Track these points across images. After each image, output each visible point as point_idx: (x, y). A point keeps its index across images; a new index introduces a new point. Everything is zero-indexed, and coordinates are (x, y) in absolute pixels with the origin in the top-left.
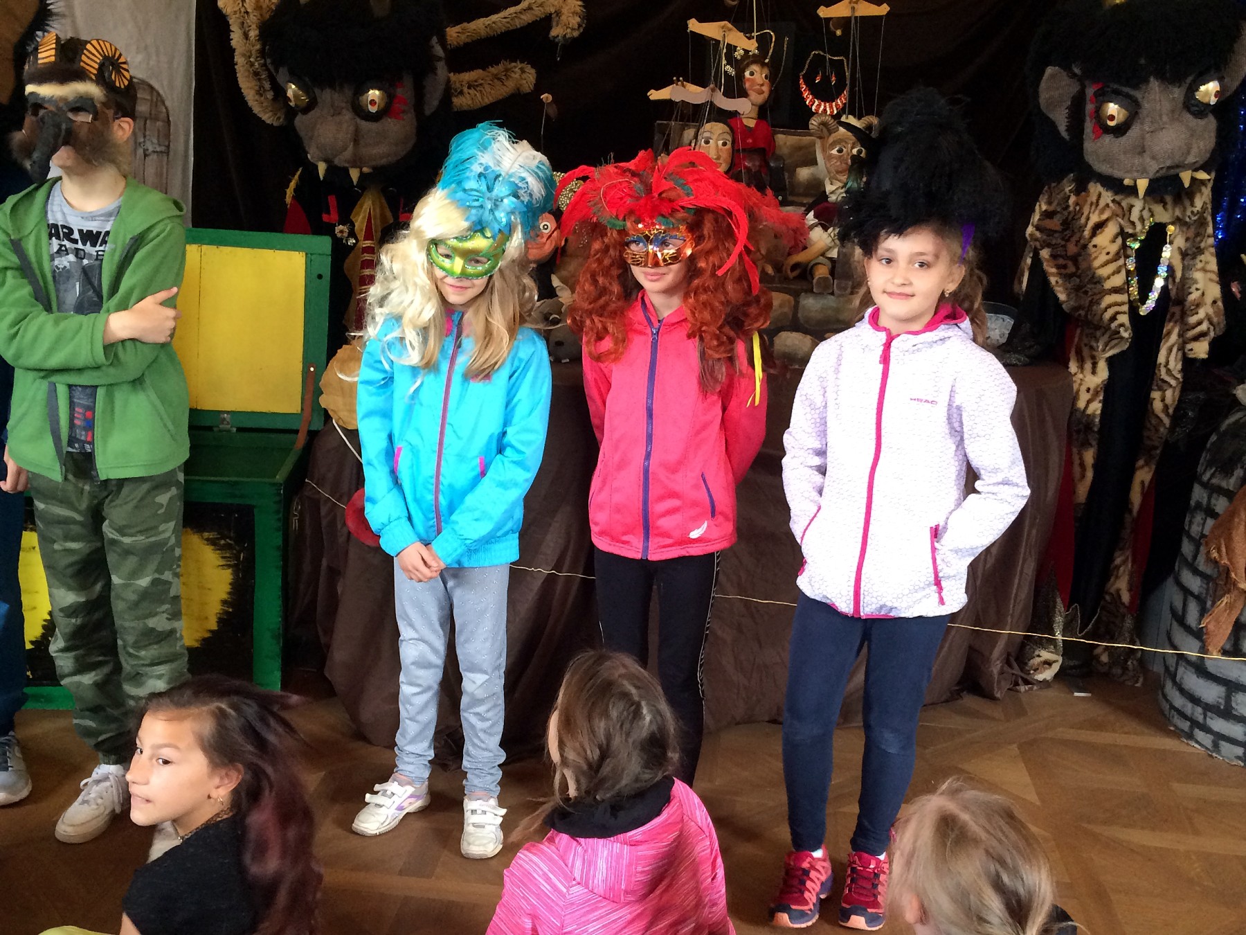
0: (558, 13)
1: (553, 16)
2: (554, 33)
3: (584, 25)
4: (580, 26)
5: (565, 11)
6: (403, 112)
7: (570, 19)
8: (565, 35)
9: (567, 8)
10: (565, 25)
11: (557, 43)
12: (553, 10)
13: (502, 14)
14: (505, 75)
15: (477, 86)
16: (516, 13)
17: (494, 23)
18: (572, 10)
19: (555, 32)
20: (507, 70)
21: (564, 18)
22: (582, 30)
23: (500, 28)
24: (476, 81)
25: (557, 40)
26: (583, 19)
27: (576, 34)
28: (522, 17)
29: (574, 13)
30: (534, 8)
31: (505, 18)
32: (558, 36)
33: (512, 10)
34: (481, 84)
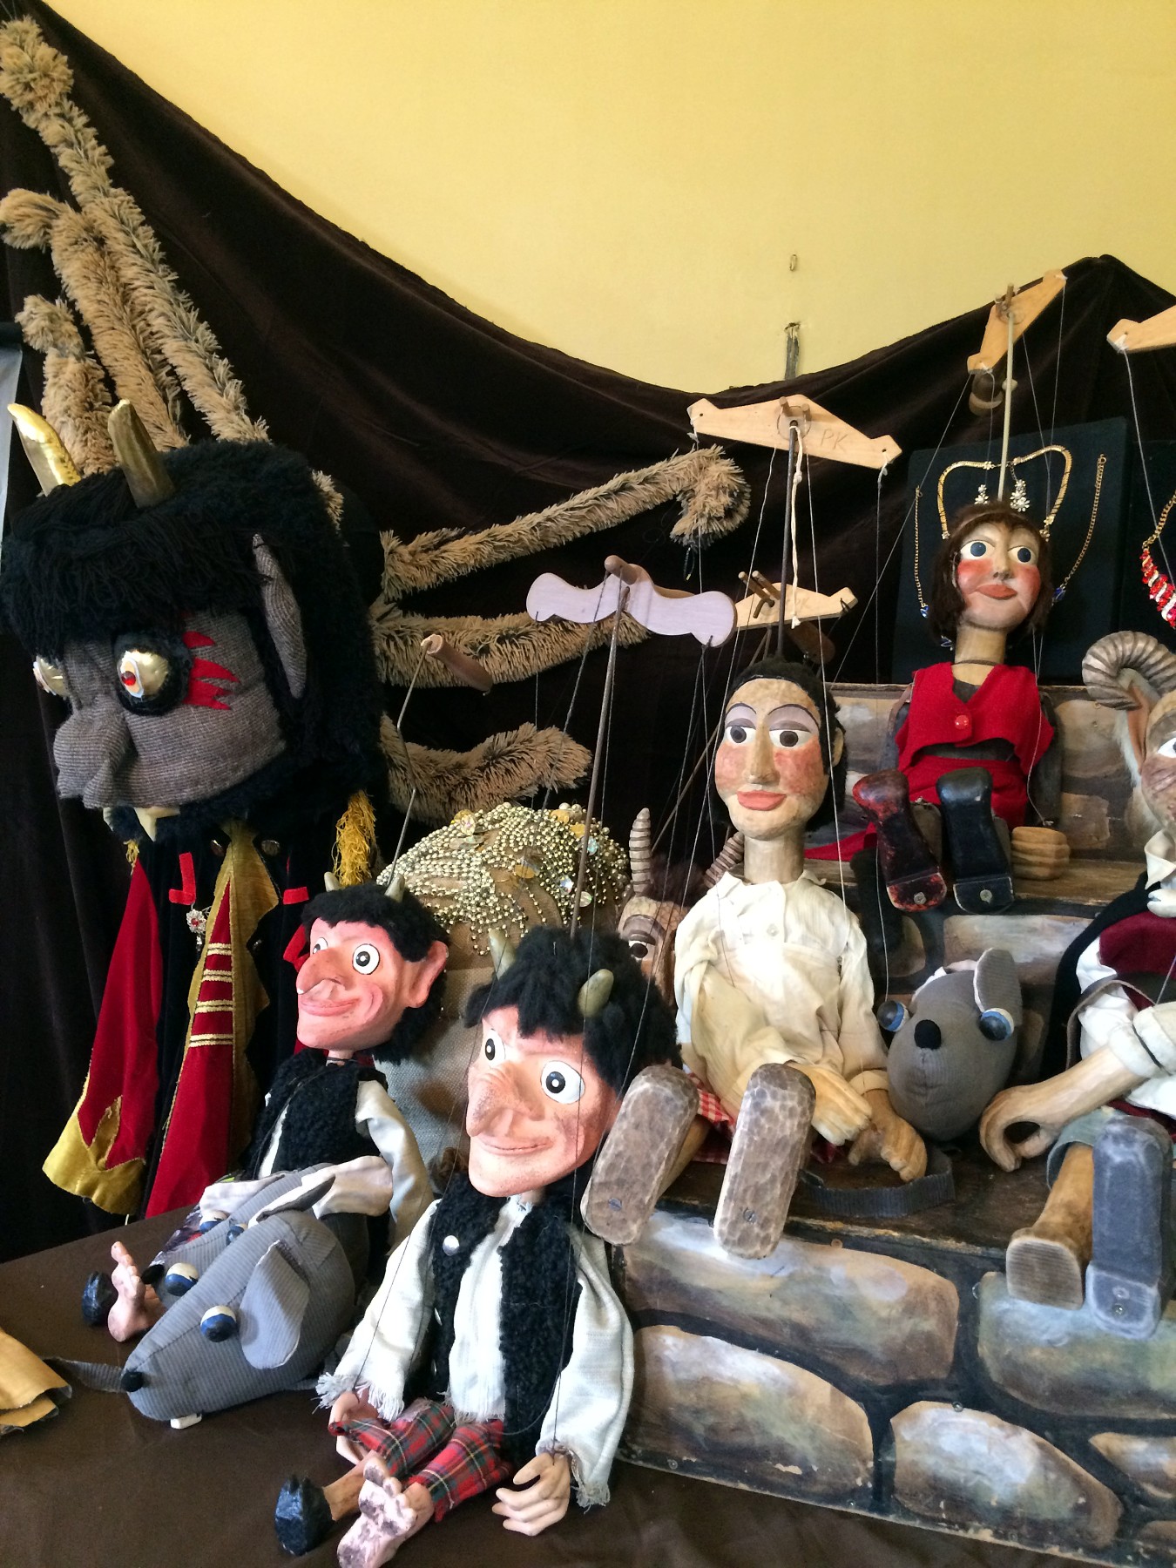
0: (689, 493)
1: (679, 498)
2: (678, 528)
3: (742, 511)
4: (729, 513)
5: (701, 488)
6: (225, 692)
7: (709, 499)
8: (696, 532)
9: (706, 481)
10: (700, 513)
11: (685, 548)
12: (677, 487)
15: (518, 637)
16: (594, 498)
17: (550, 520)
18: (715, 484)
19: (682, 527)
21: (698, 500)
22: (739, 519)
23: (567, 528)
25: (683, 542)
26: (737, 499)
27: (721, 527)
28: (611, 504)
30: (636, 486)
31: (572, 509)
32: (683, 535)
33: (589, 494)
34: (526, 634)
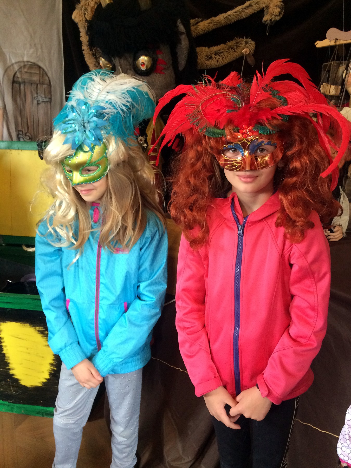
0: (267, 7)
1: (265, 9)
2: (265, 19)
3: (283, 13)
4: (280, 13)
5: (271, 6)
7: (274, 10)
8: (271, 20)
9: (273, 4)
10: (271, 13)
11: (267, 25)
12: (264, 6)
13: (234, 10)
14: (236, 46)
15: (220, 53)
16: (242, 9)
17: (229, 16)
18: (276, 4)
19: (267, 18)
20: (237, 43)
21: (271, 10)
22: (281, 16)
23: (233, 18)
24: (219, 50)
25: (266, 23)
26: (282, 9)
27: (278, 18)
28: (246, 11)
29: (277, 6)
30: (253, 5)
31: (235, 12)
32: (267, 20)
33: (240, 8)
34: (222, 52)
